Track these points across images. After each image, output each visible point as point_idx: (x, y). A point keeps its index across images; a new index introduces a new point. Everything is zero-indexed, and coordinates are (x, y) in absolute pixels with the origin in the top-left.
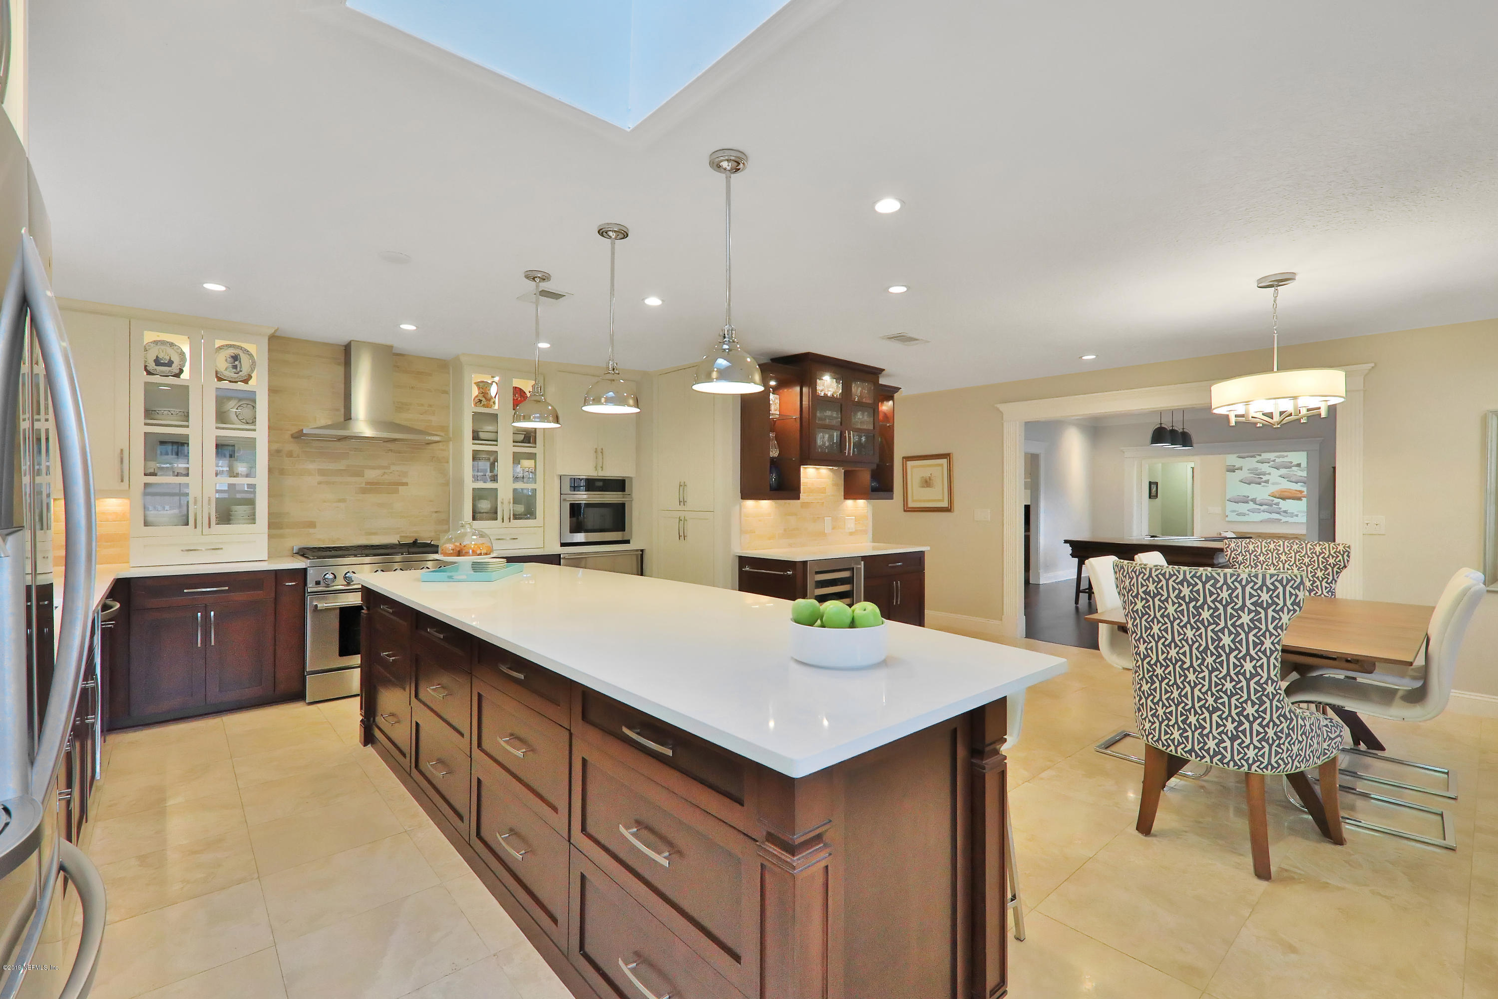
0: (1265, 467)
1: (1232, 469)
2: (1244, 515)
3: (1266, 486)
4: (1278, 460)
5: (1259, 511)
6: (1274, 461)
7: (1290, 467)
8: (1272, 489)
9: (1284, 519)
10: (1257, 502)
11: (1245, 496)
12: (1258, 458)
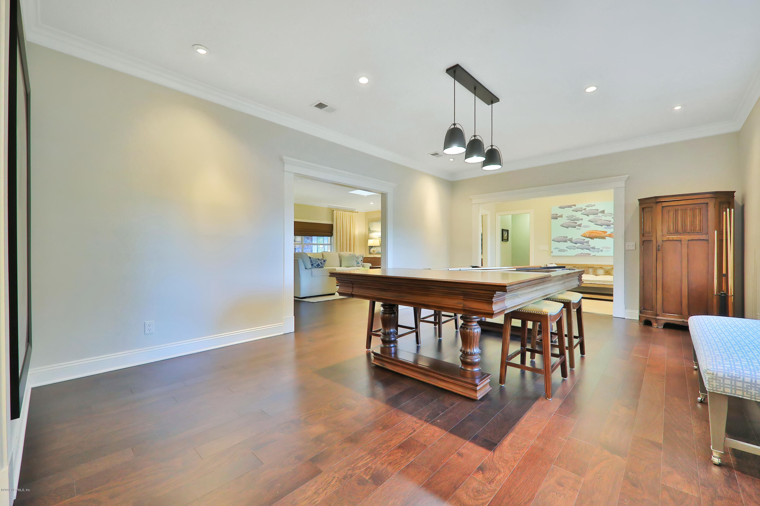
0: (578, 215)
1: (555, 217)
2: (564, 251)
3: (579, 229)
4: (588, 209)
5: (574, 248)
6: (585, 209)
7: (597, 214)
8: (583, 231)
9: (592, 254)
10: (573, 241)
11: (564, 237)
12: (574, 208)
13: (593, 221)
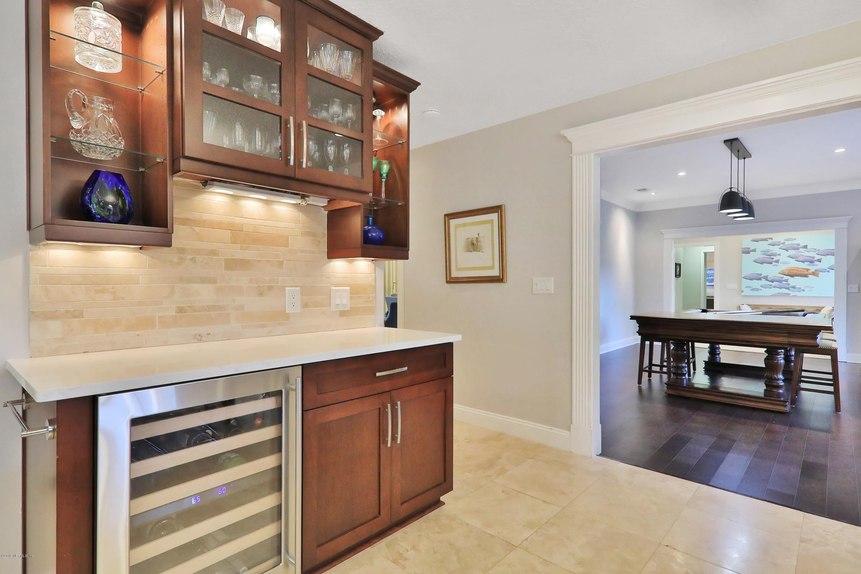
1: (747, 251)
2: (757, 290)
3: (777, 265)
5: (770, 287)
7: (798, 249)
8: (782, 267)
10: (769, 279)
11: (758, 274)
12: (770, 241)
13: (793, 257)
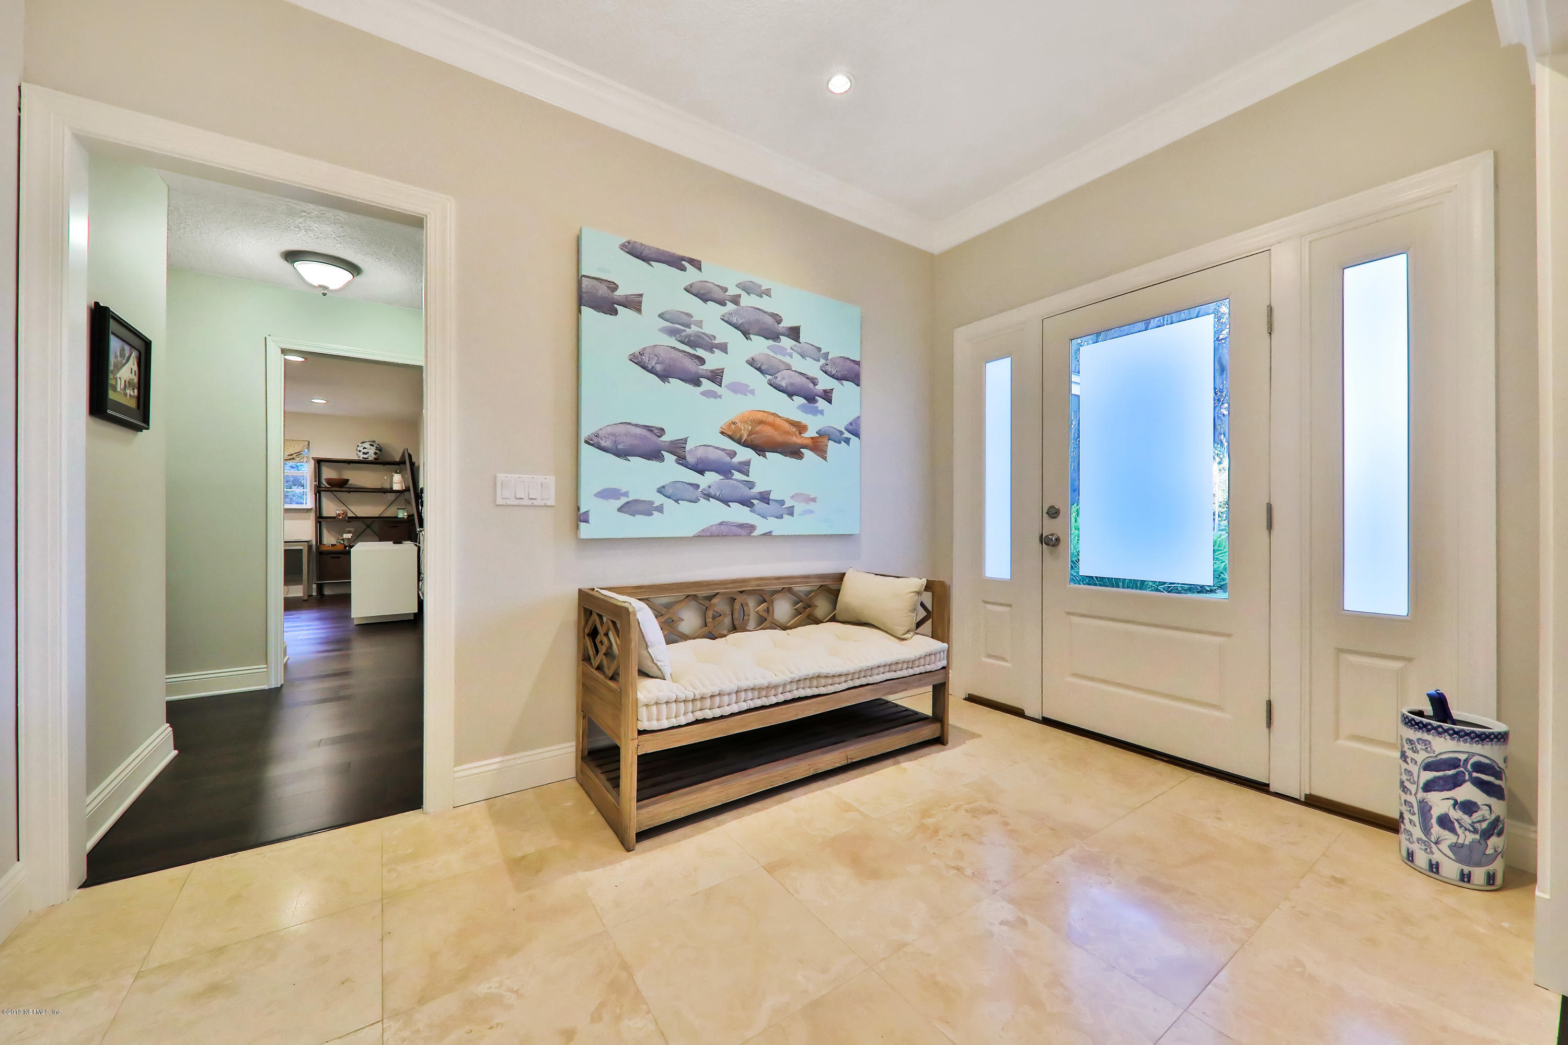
1: (603, 300)
4: (747, 301)
6: (736, 300)
7: (776, 336)
8: (730, 406)
9: (762, 525)
10: (690, 459)
11: (649, 429)
12: (691, 275)
13: (763, 368)
